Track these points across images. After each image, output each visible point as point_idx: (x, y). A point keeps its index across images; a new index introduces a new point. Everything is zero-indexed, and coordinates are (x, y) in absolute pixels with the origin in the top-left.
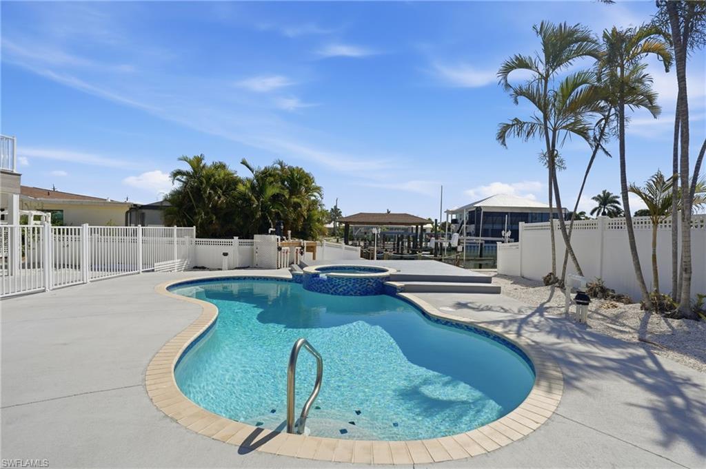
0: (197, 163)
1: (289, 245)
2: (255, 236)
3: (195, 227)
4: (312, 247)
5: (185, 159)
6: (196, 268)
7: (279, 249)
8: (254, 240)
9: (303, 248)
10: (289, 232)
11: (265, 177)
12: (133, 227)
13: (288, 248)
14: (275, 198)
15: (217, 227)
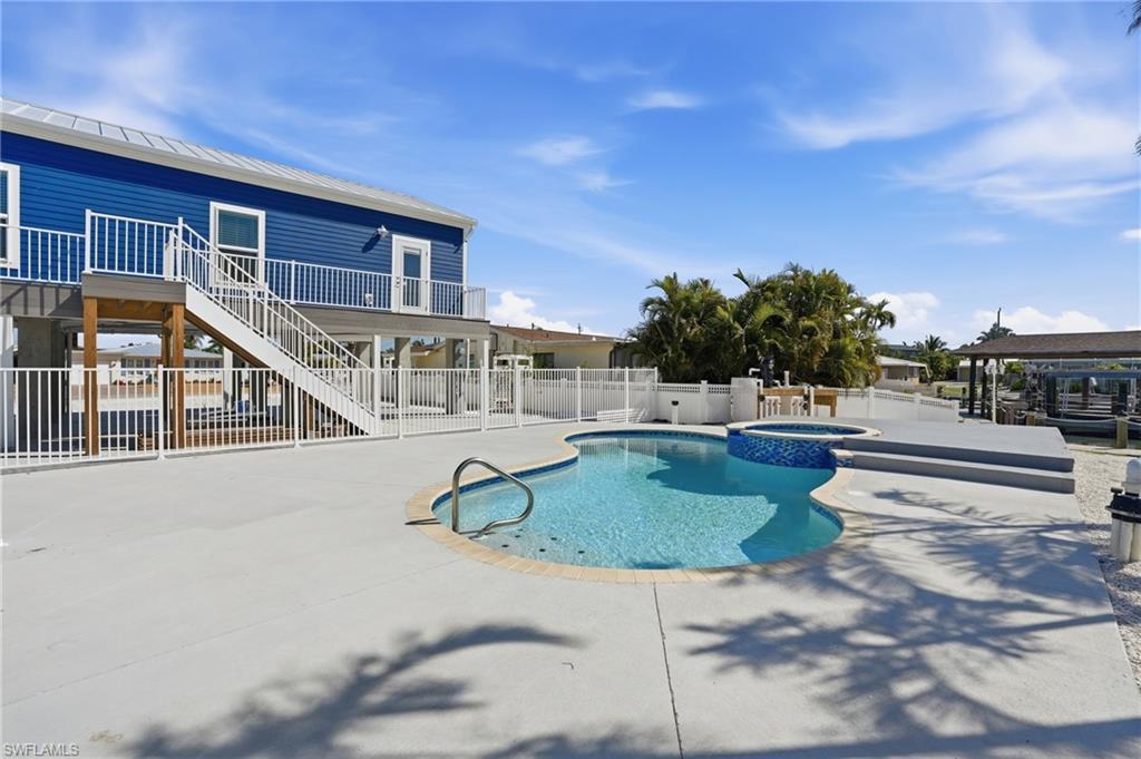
0: (670, 285)
1: (780, 393)
2: (733, 379)
3: (656, 368)
4: (830, 397)
5: (657, 284)
6: (657, 421)
7: (761, 398)
8: (732, 386)
9: (807, 398)
10: (787, 373)
11: (762, 292)
12: (618, 370)
13: (778, 397)
14: (775, 321)
15: (689, 367)
